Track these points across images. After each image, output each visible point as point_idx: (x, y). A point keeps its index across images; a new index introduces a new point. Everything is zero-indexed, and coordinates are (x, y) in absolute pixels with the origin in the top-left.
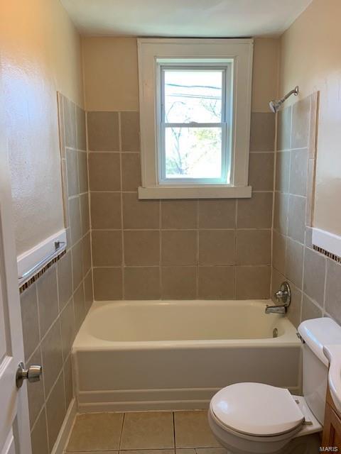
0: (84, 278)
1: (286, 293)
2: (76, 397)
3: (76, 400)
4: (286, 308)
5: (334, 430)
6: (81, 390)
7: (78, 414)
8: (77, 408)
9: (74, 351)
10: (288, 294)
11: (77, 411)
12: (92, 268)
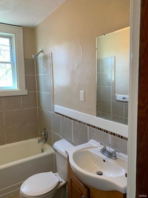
1: (46, 133)
4: (46, 139)
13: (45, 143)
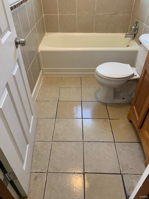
0: (40, 19)
1: (136, 27)
2: (42, 70)
3: (43, 72)
4: (135, 35)
5: (146, 71)
6: (44, 67)
7: (44, 76)
8: (43, 74)
9: (39, 51)
10: (137, 28)
11: (43, 75)
12: (44, 15)
13: (133, 39)
